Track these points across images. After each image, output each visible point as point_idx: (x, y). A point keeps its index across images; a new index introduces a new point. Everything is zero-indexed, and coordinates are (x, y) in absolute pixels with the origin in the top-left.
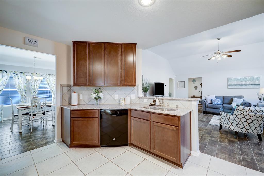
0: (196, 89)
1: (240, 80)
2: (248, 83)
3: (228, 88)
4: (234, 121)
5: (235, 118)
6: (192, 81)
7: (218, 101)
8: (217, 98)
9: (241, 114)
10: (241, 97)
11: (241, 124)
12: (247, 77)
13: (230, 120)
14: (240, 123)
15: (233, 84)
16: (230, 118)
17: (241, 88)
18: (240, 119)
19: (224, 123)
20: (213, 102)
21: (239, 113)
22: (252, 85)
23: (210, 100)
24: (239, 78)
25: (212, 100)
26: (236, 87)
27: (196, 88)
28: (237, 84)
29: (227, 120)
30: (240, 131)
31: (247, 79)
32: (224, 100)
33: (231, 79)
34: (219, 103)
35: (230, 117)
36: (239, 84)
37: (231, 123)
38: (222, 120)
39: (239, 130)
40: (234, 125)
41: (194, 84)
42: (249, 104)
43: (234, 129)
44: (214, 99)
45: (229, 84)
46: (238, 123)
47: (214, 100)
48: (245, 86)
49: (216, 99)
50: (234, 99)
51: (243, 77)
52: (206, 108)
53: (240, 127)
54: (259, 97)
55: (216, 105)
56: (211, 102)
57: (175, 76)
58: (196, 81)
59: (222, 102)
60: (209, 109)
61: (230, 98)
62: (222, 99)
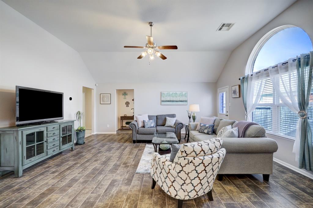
0: (127, 106)
1: (172, 95)
2: (178, 99)
3: (161, 105)
4: (178, 179)
5: (180, 172)
6: (123, 95)
7: (152, 123)
8: (150, 117)
9: (190, 162)
10: (173, 116)
11: (188, 184)
12: (178, 93)
13: (169, 175)
14: (188, 181)
15: (166, 100)
16: (169, 172)
17: (173, 104)
18: (188, 174)
19: (159, 180)
20: (146, 124)
21: (186, 161)
22: (181, 101)
23: (142, 122)
24: (171, 93)
25: (144, 122)
26: (168, 103)
27: (127, 104)
28: (170, 100)
29: (165, 175)
30: (187, 198)
31: (178, 94)
32: (158, 120)
33: (164, 94)
34: (152, 125)
35: (170, 170)
36: (171, 100)
37: (172, 182)
38: (156, 172)
39: (185, 196)
40: (178, 187)
41: (125, 98)
42: (181, 125)
43: (177, 195)
44: (147, 119)
45: (162, 100)
46: (185, 183)
47: (147, 121)
48: (176, 102)
49: (149, 119)
50: (168, 118)
51: (175, 92)
52: (137, 135)
53: (186, 190)
54: (189, 115)
55: (149, 129)
56: (143, 126)
57: (96, 85)
58: (127, 95)
59: (156, 123)
60: (141, 136)
61: (163, 118)
62: (156, 119)
